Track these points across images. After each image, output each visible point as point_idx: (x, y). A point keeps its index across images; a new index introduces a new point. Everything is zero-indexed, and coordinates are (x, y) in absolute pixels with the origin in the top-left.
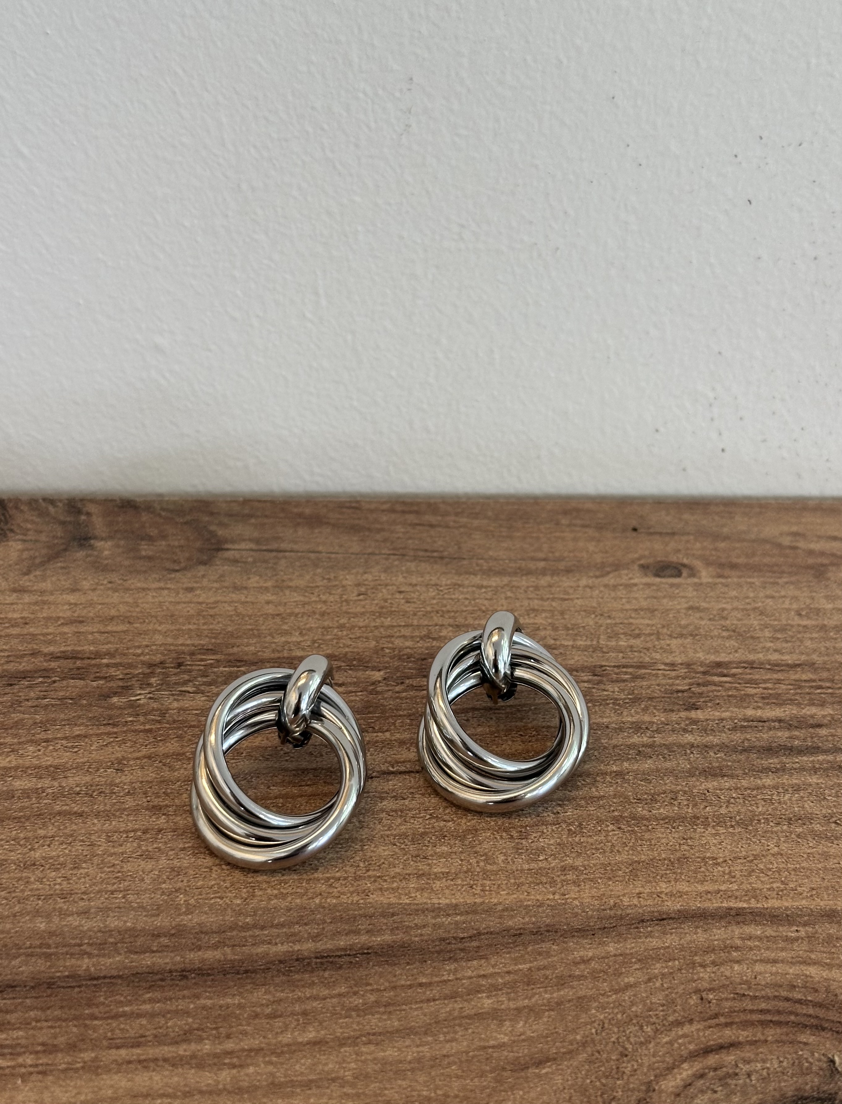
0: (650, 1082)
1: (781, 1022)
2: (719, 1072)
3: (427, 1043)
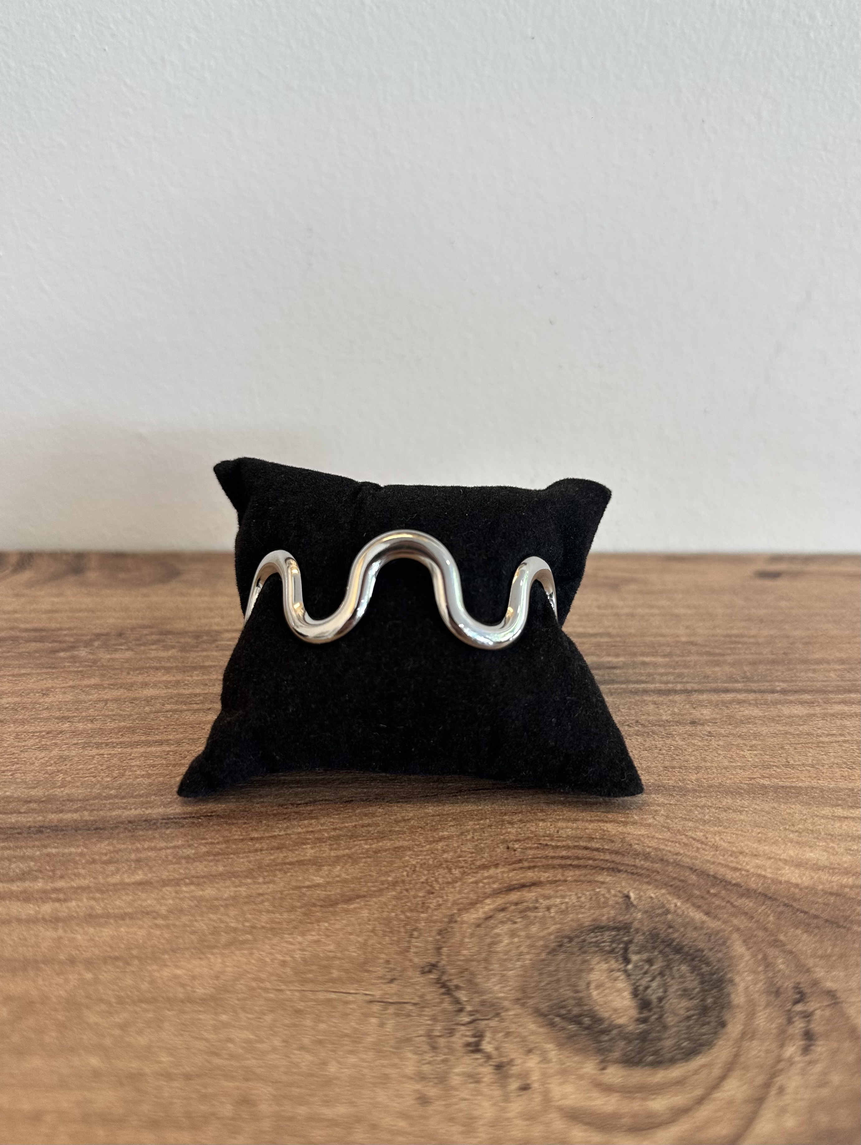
0: (452, 915)
1: (580, 866)
2: (519, 906)
3: (246, 884)
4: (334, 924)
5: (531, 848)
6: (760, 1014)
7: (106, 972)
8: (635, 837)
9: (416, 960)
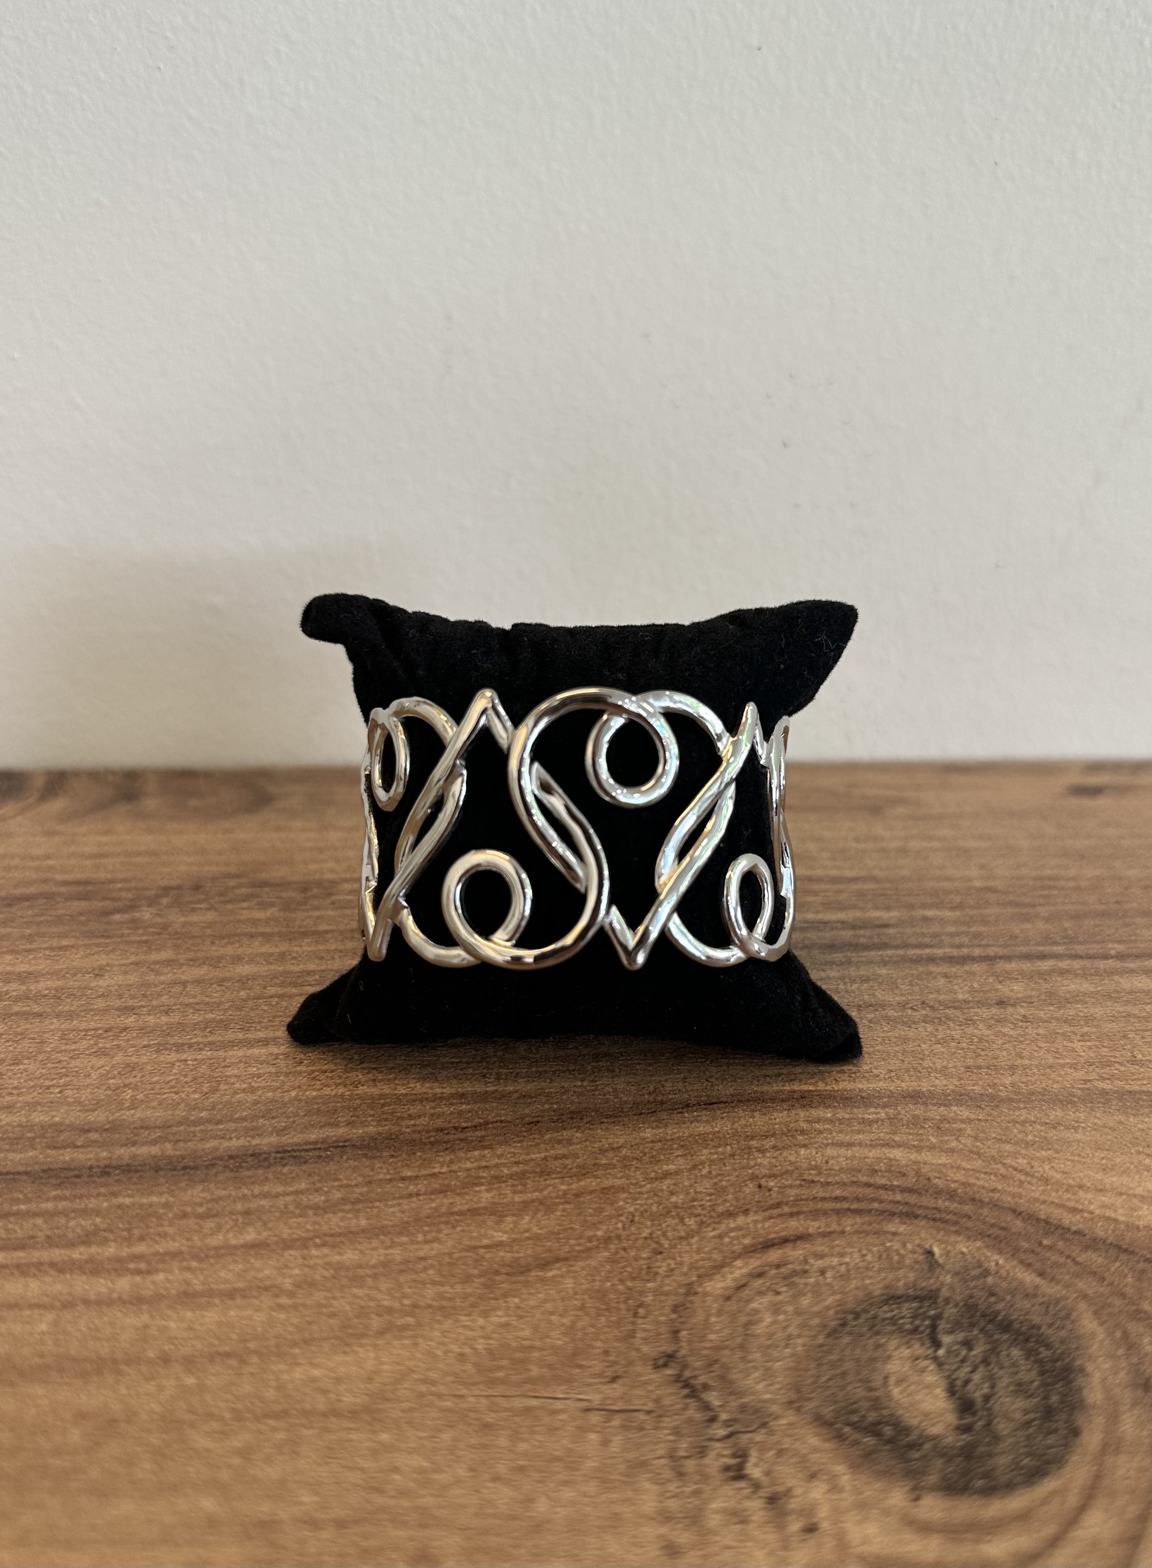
0: (691, 1284)
1: (861, 1211)
2: (783, 1270)
3: (400, 1244)
4: (527, 1300)
5: (791, 1186)
6: (1125, 1416)
7: (214, 1375)
8: (933, 1167)
9: (645, 1349)
